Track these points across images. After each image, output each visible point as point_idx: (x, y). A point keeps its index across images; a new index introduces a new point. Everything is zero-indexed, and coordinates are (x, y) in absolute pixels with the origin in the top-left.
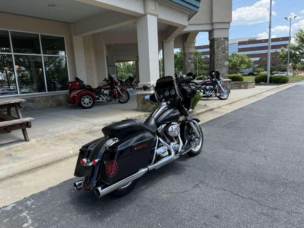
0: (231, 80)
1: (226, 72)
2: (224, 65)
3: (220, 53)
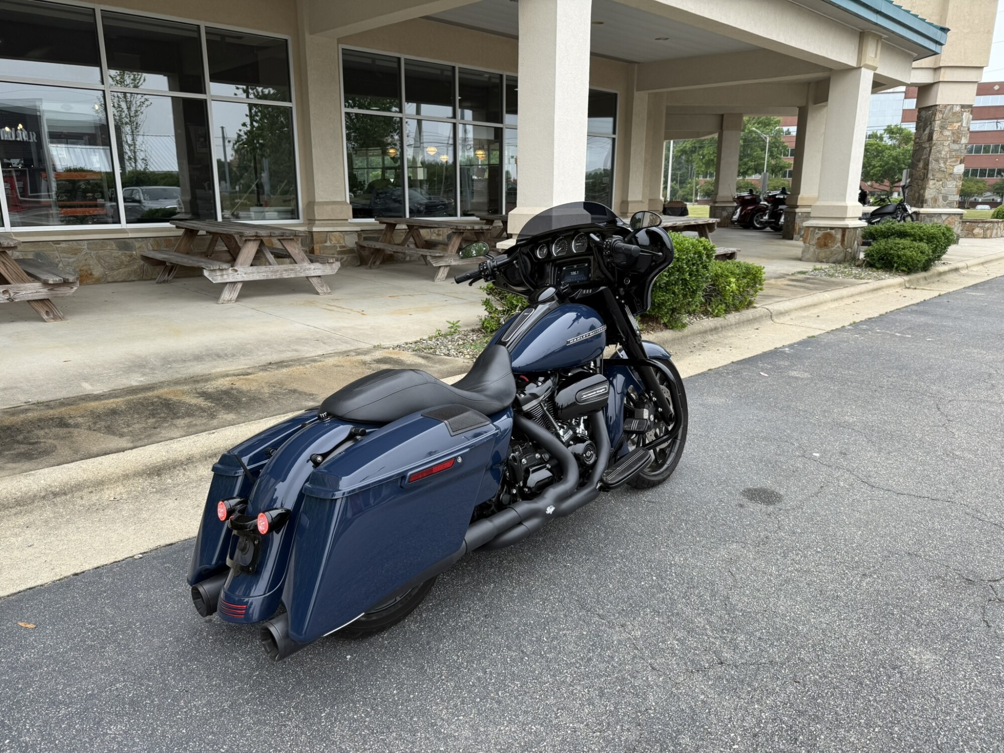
1: (955, 190)
2: (951, 174)
3: (946, 143)
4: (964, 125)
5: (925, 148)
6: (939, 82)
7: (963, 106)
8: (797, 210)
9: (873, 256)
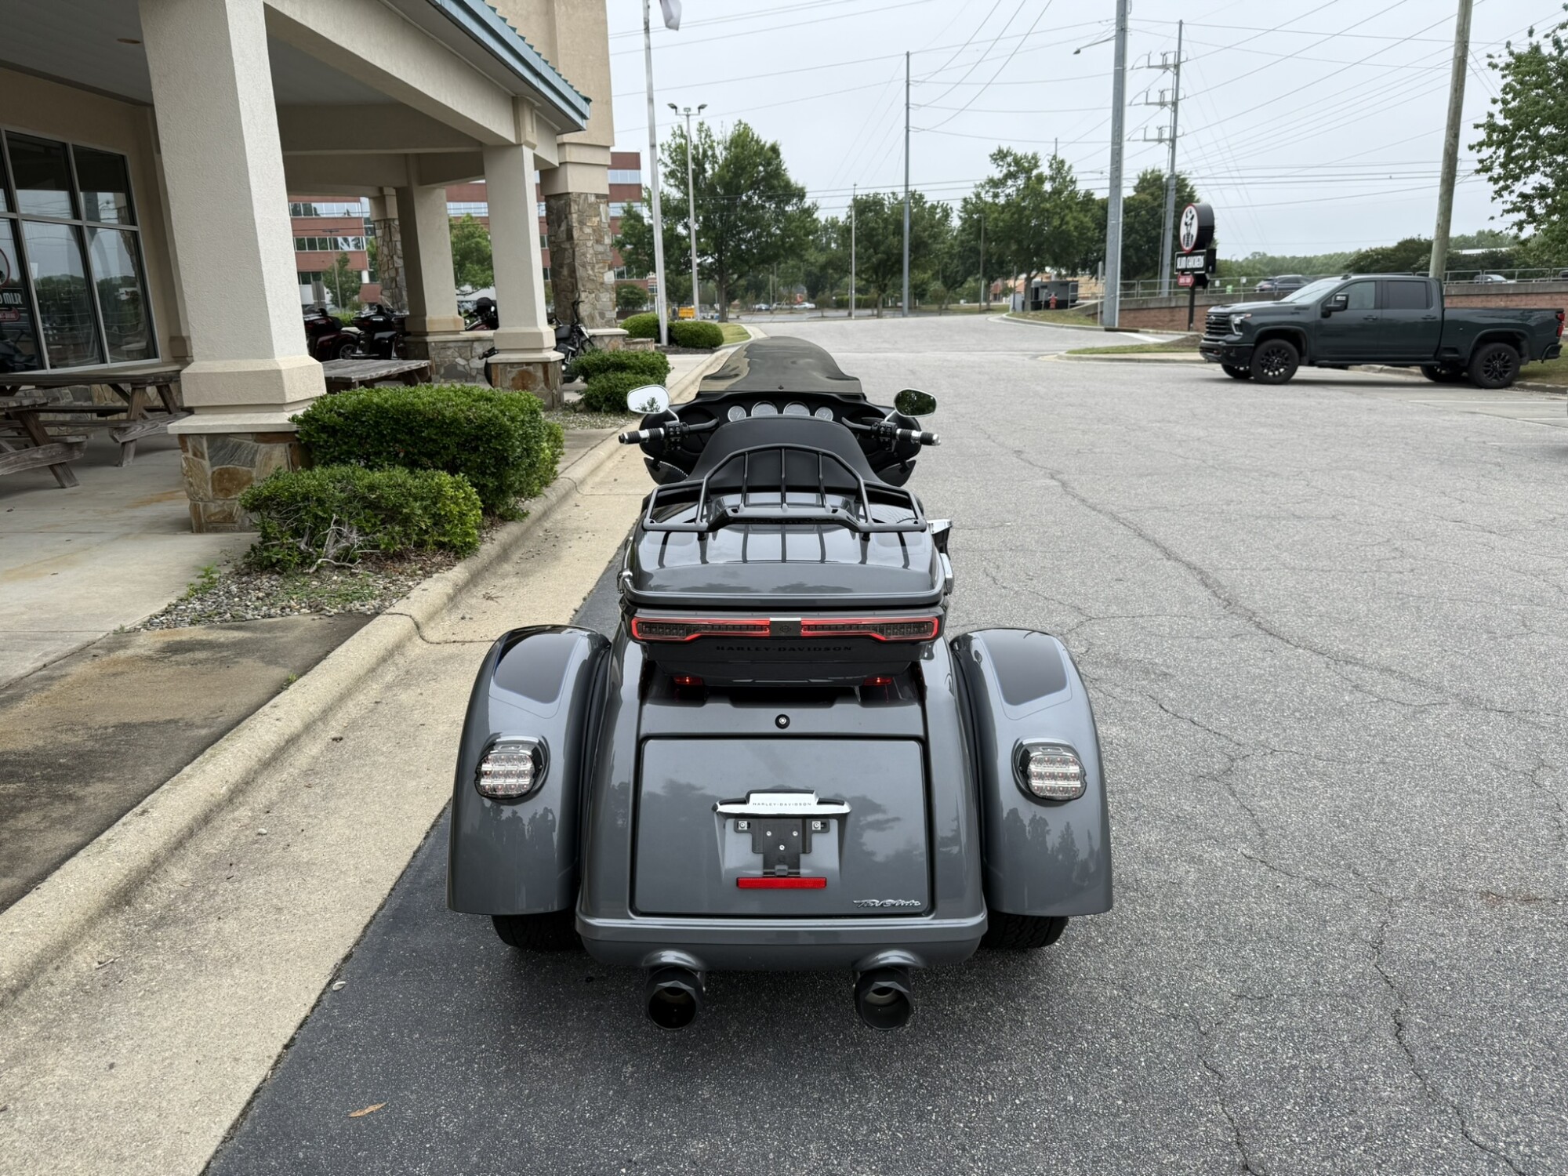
0: (626, 332)
1: (610, 304)
2: (602, 284)
3: (590, 244)
4: (604, 220)
5: (566, 249)
6: (566, 163)
7: (598, 196)
8: (429, 339)
9: (597, 397)
